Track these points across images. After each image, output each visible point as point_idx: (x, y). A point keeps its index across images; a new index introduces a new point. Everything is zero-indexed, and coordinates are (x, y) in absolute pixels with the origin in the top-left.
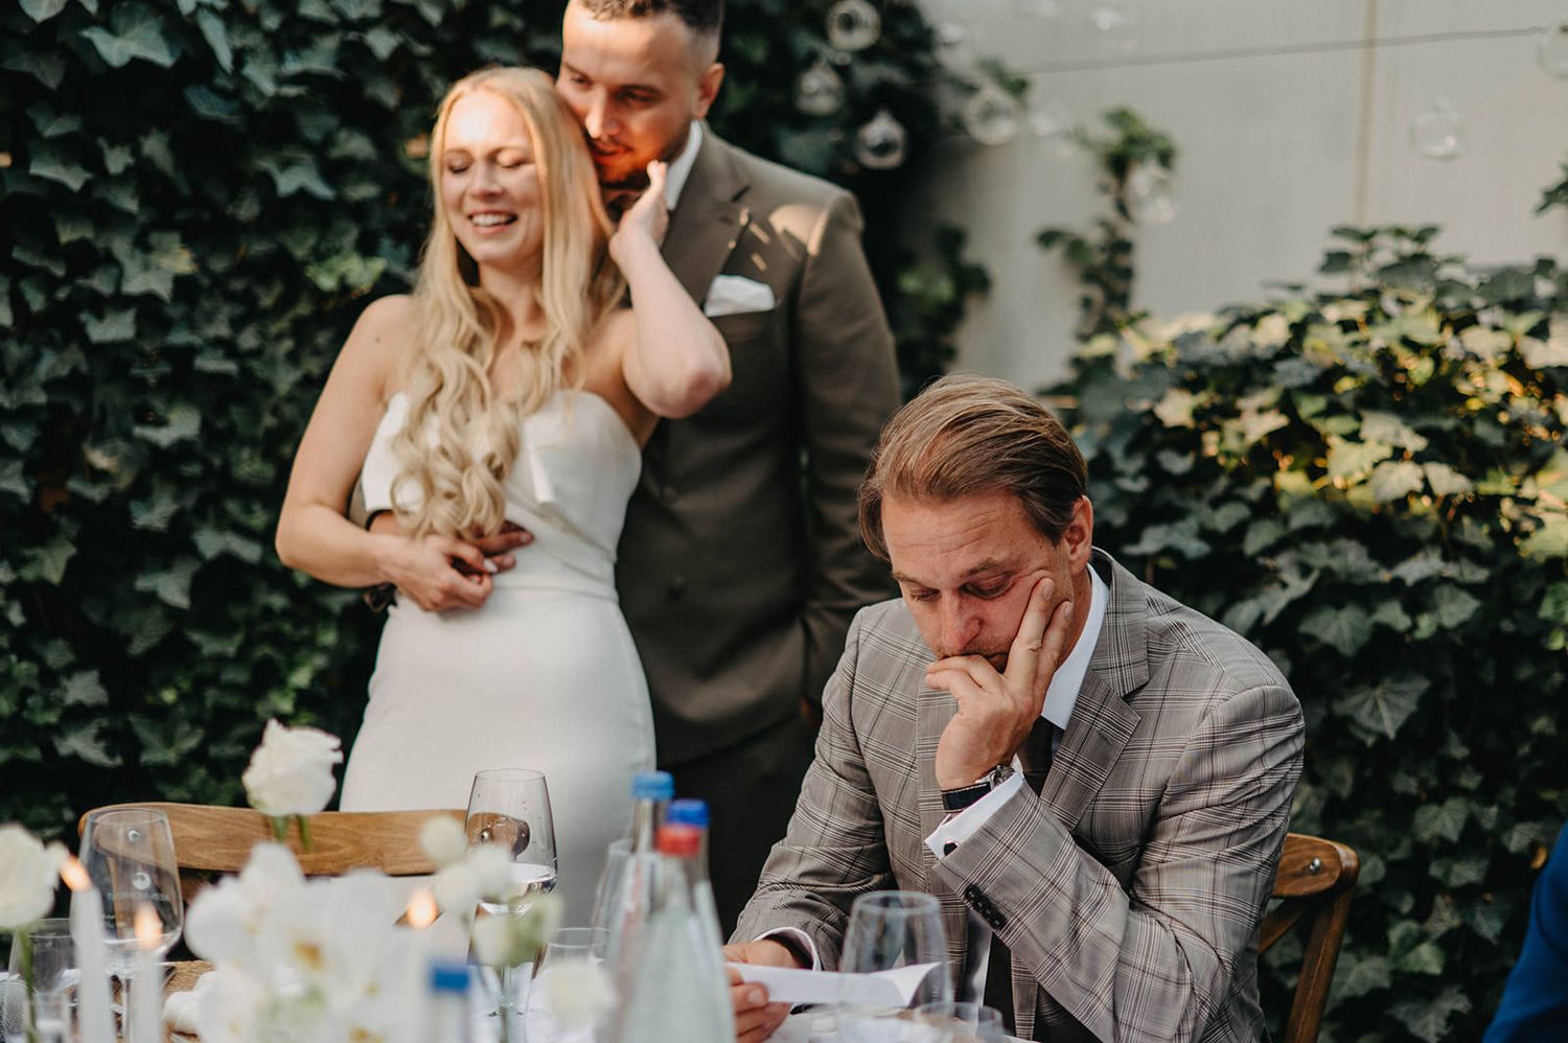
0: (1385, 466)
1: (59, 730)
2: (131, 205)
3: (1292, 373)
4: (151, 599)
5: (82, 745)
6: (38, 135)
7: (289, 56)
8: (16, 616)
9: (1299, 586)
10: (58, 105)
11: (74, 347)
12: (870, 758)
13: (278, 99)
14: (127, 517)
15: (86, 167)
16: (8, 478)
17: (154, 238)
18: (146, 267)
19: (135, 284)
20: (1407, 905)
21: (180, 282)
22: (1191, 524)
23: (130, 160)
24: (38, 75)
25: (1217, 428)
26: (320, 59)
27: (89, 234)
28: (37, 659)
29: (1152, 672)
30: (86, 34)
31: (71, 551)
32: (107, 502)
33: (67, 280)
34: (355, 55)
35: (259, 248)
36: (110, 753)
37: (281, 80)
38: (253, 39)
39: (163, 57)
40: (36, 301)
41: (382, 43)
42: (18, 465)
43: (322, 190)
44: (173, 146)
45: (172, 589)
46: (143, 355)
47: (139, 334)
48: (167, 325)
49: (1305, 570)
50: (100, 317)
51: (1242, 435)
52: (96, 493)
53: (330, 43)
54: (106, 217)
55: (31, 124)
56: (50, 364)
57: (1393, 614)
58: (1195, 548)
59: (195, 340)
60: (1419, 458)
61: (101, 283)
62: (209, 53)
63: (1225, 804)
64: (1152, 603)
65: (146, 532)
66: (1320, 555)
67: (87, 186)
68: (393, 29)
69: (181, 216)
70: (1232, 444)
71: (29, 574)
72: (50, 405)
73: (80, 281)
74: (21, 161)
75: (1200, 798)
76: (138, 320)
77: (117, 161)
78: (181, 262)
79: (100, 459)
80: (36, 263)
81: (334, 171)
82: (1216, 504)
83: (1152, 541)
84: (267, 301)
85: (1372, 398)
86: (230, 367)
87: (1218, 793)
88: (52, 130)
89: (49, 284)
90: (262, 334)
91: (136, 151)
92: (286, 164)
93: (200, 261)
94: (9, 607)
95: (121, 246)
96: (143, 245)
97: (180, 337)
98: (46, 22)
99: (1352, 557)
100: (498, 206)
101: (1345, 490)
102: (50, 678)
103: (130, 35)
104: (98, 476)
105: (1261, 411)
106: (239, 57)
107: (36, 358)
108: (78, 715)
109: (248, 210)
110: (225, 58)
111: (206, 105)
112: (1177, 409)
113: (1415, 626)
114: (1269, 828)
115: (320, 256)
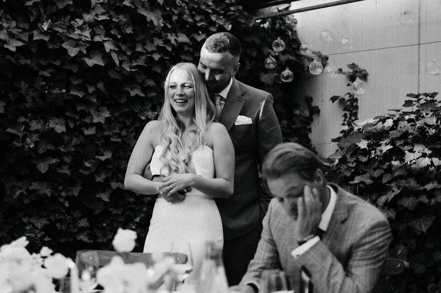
0: (420, 158)
1: (77, 234)
2: (95, 100)
3: (394, 134)
4: (100, 199)
5: (83, 237)
6: (72, 84)
7: (133, 61)
8: (67, 205)
9: (397, 191)
10: (77, 76)
11: (81, 136)
12: (275, 238)
13: (131, 72)
14: (94, 179)
15: (84, 92)
16: (65, 170)
17: (100, 109)
18: (98, 116)
19: (96, 120)
20: (433, 279)
21: (107, 119)
22: (368, 175)
23: (94, 89)
24: (72, 69)
25: (374, 149)
26: (141, 62)
27: (84, 108)
28: (72, 215)
29: (349, 216)
30: (83, 59)
31: (80, 188)
32: (89, 175)
33: (79, 120)
34: (150, 60)
35: (126, 110)
36: (90, 239)
37: (131, 68)
38: (124, 58)
39: (102, 64)
40: (72, 125)
41: (156, 57)
42: (68, 166)
43: (142, 95)
44: (105, 86)
45: (105, 197)
46: (98, 138)
47: (97, 132)
48: (104, 130)
49: (399, 187)
50: (87, 129)
51: (381, 151)
52: (86, 173)
53: (144, 57)
54: (88, 104)
55: (71, 81)
56: (74, 141)
57: (424, 199)
58: (368, 181)
59: (111, 133)
60: (430, 156)
61: (87, 120)
62: (114, 62)
63: (369, 250)
64: (349, 197)
65: (98, 182)
66: (403, 183)
67: (84, 96)
68: (159, 54)
69: (107, 102)
70: (378, 153)
71: (70, 194)
72: (75, 151)
73: (83, 120)
74: (68, 91)
75: (362, 248)
76: (96, 129)
77: (91, 90)
78: (107, 114)
79: (87, 165)
80: (72, 116)
81: (145, 90)
82: (375, 170)
83: (357, 180)
84: (128, 123)
85: (417, 140)
86: (119, 140)
87: (366, 247)
88: (75, 83)
89: (75, 121)
90: (127, 132)
91: (96, 87)
92: (132, 89)
93: (111, 114)
94: (65, 202)
95: (92, 111)
96: (98, 110)
97: (106, 133)
98: (74, 57)
99: (412, 183)
100: (184, 98)
101: (411, 165)
102: (75, 220)
103: (94, 59)
104: (87, 169)
105: (386, 144)
106: (121, 62)
107: (71, 140)
108: (82, 230)
109: (123, 100)
110: (117, 63)
111: (113, 75)
112: (363, 144)
113: (430, 202)
114: (381, 257)
115: (141, 112)
